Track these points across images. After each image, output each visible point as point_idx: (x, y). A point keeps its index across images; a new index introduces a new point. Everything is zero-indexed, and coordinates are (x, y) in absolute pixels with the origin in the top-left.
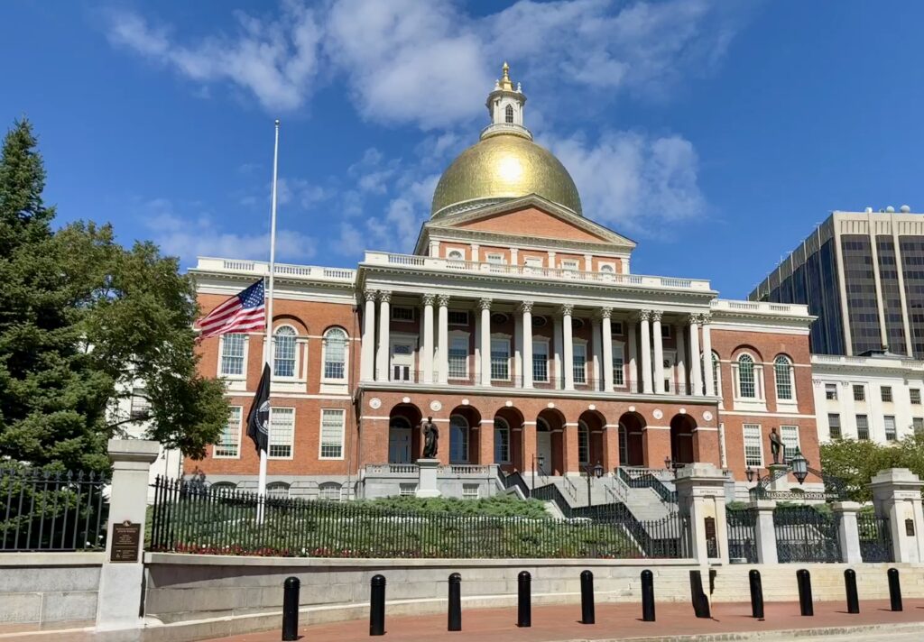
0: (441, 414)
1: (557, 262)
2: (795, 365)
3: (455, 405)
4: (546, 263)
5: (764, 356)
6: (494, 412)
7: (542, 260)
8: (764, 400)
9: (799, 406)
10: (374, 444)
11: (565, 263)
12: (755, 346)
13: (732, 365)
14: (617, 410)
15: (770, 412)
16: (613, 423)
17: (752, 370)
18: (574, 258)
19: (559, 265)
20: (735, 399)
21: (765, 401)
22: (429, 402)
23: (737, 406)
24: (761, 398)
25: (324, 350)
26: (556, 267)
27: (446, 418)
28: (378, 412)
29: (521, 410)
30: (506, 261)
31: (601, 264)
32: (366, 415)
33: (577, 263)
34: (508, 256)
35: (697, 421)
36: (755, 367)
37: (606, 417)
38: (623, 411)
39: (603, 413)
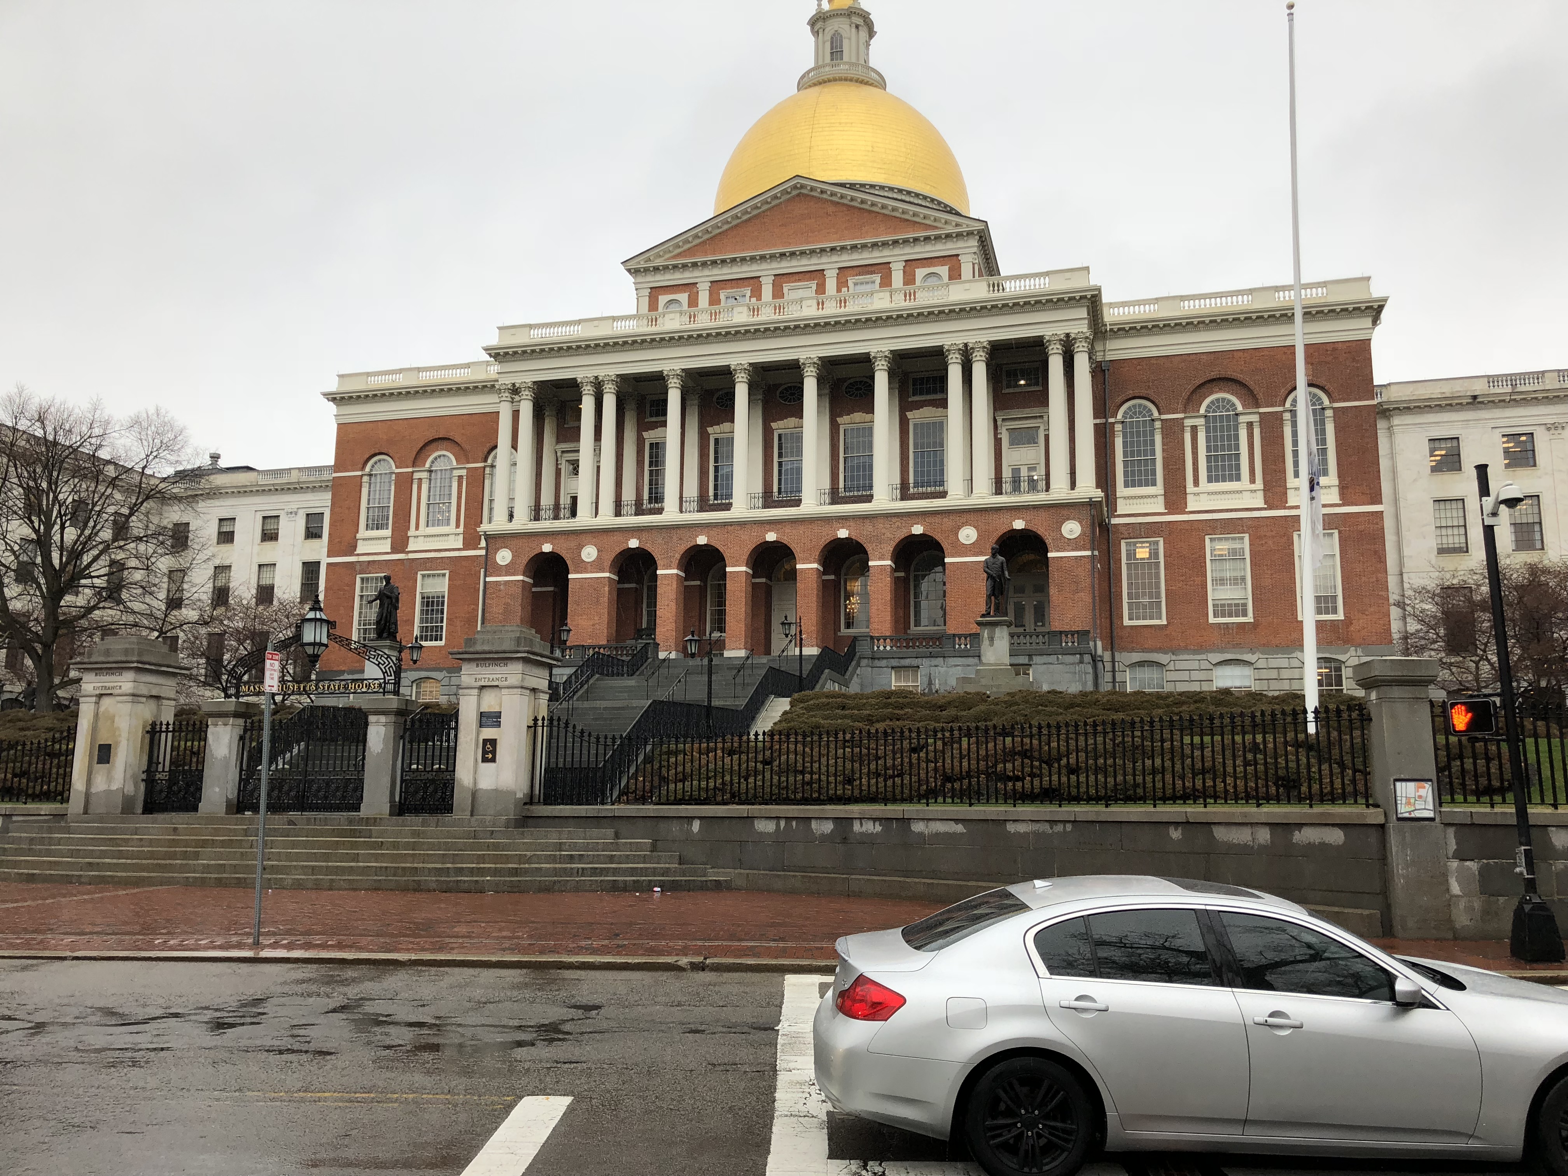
0: (597, 565)
1: (842, 284)
2: (1336, 405)
3: (618, 550)
4: (821, 289)
5: (1260, 396)
6: (678, 556)
7: (814, 287)
8: (1259, 484)
9: (1343, 489)
10: (501, 617)
11: (855, 284)
12: (1239, 377)
13: (1188, 422)
14: (888, 535)
15: (1270, 508)
16: (880, 559)
17: (1236, 429)
18: (872, 273)
19: (844, 289)
20: (1190, 487)
21: (1261, 487)
22: (580, 547)
23: (1192, 504)
24: (1253, 481)
25: (487, 483)
26: (839, 290)
27: (603, 572)
28: (508, 569)
29: (721, 549)
30: (754, 300)
31: (920, 273)
32: (491, 576)
33: (877, 278)
34: (757, 293)
35: (1049, 541)
36: (1242, 419)
37: (869, 548)
38: (901, 534)
39: (862, 540)
